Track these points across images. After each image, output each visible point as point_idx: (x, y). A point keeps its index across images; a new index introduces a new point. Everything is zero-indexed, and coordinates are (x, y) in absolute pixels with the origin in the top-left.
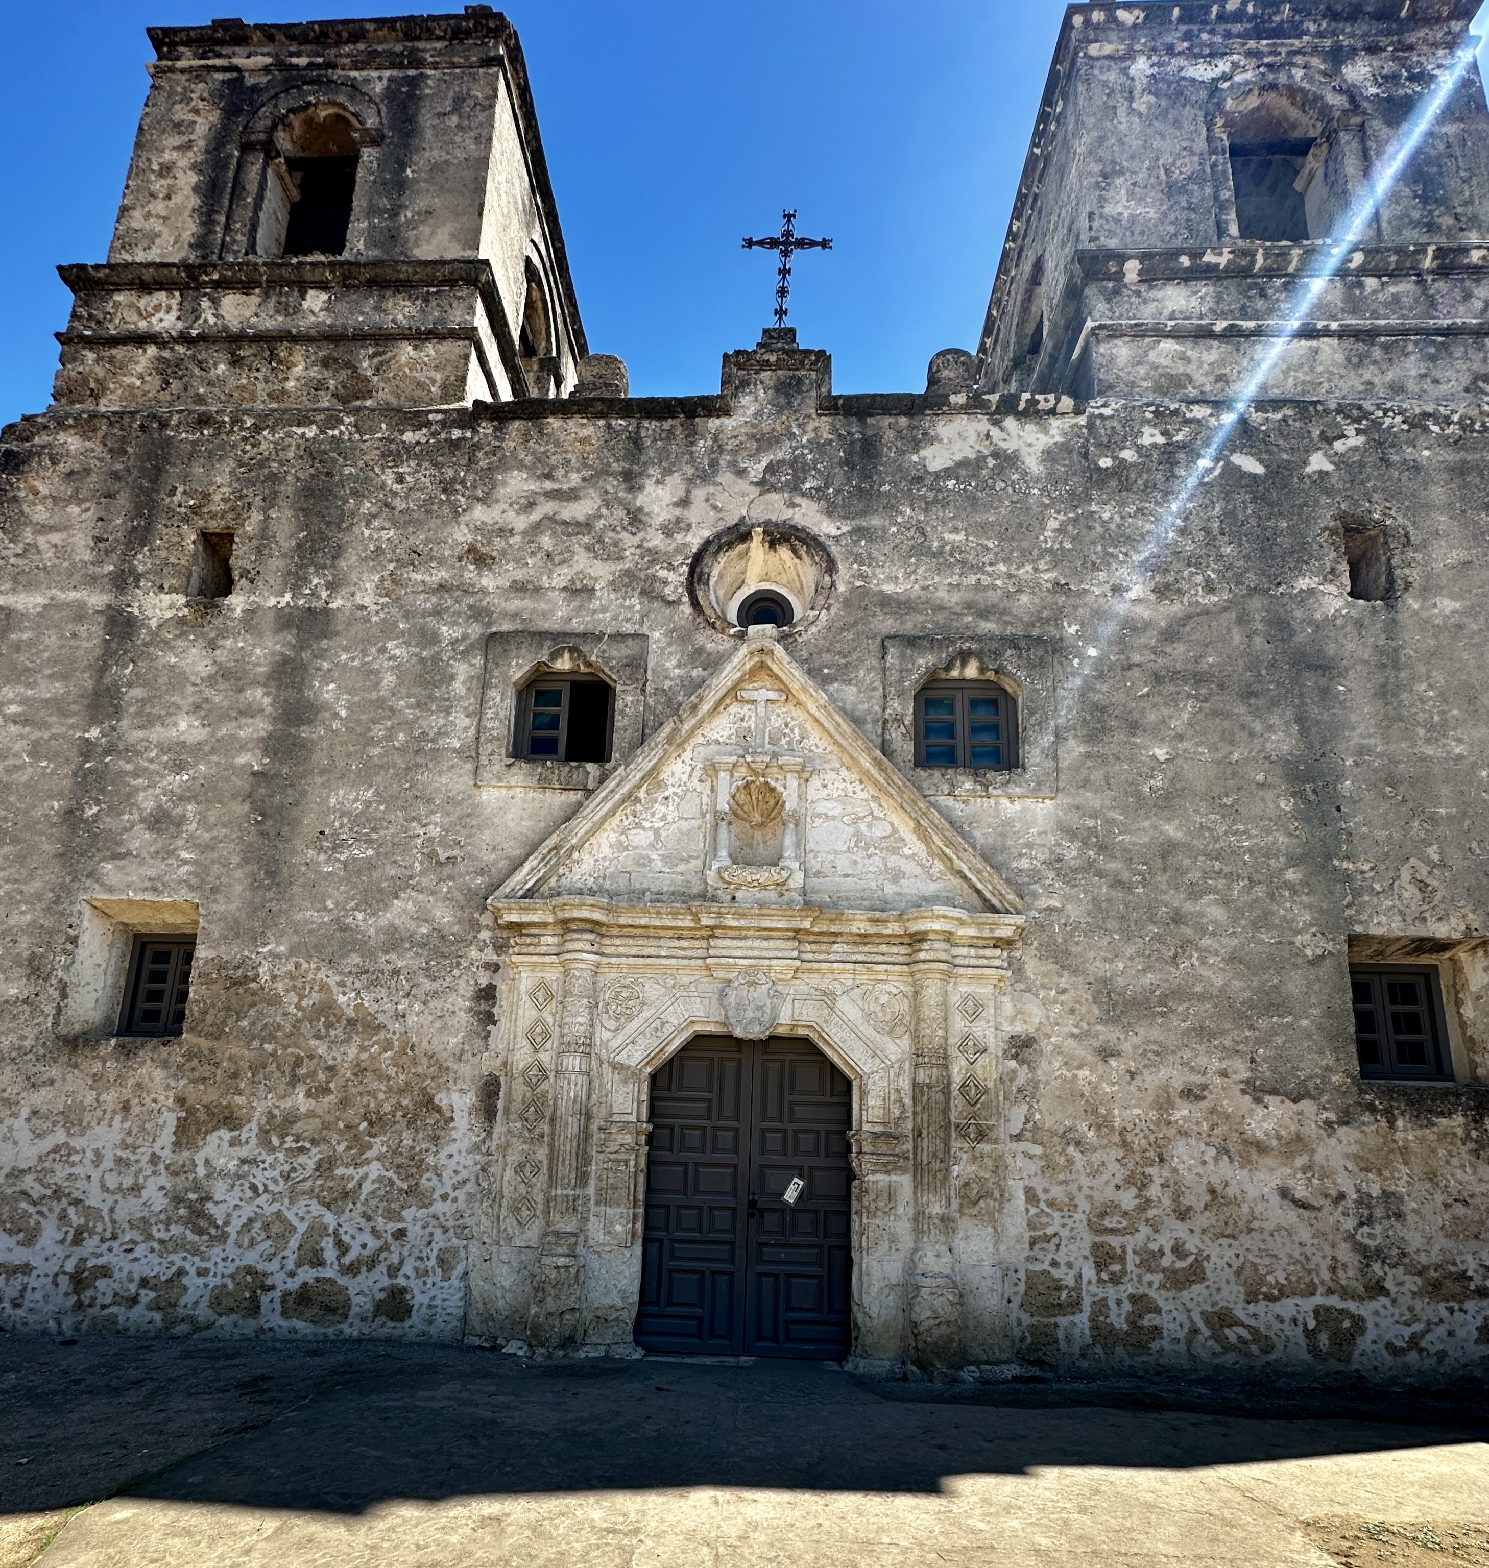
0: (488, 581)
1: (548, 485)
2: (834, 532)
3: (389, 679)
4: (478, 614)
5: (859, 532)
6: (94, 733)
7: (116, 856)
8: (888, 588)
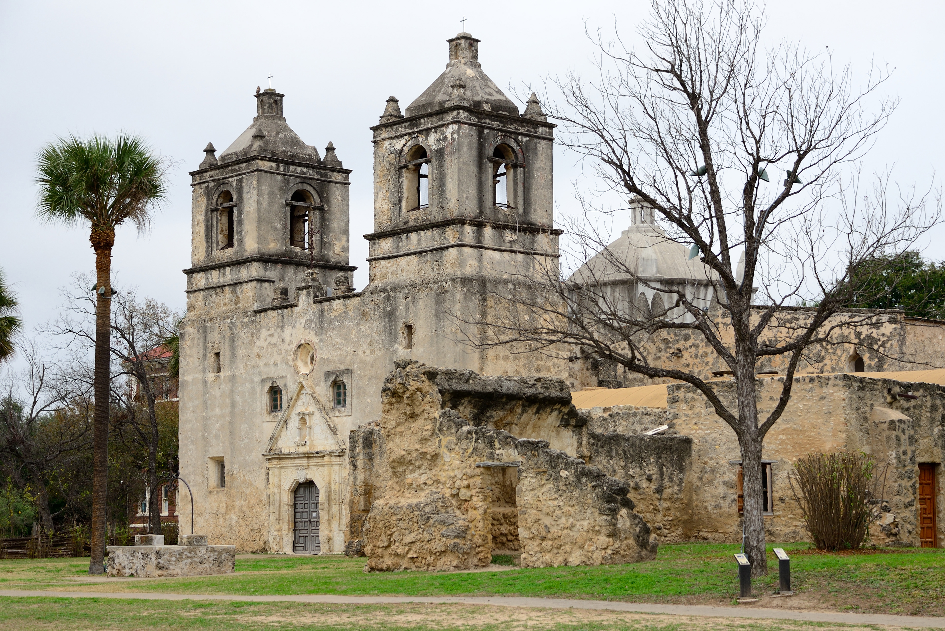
0: (261, 363)
1: (269, 333)
2: (316, 341)
3: (247, 394)
4: (260, 373)
5: (321, 340)
6: (204, 414)
7: (211, 446)
8: (326, 357)
